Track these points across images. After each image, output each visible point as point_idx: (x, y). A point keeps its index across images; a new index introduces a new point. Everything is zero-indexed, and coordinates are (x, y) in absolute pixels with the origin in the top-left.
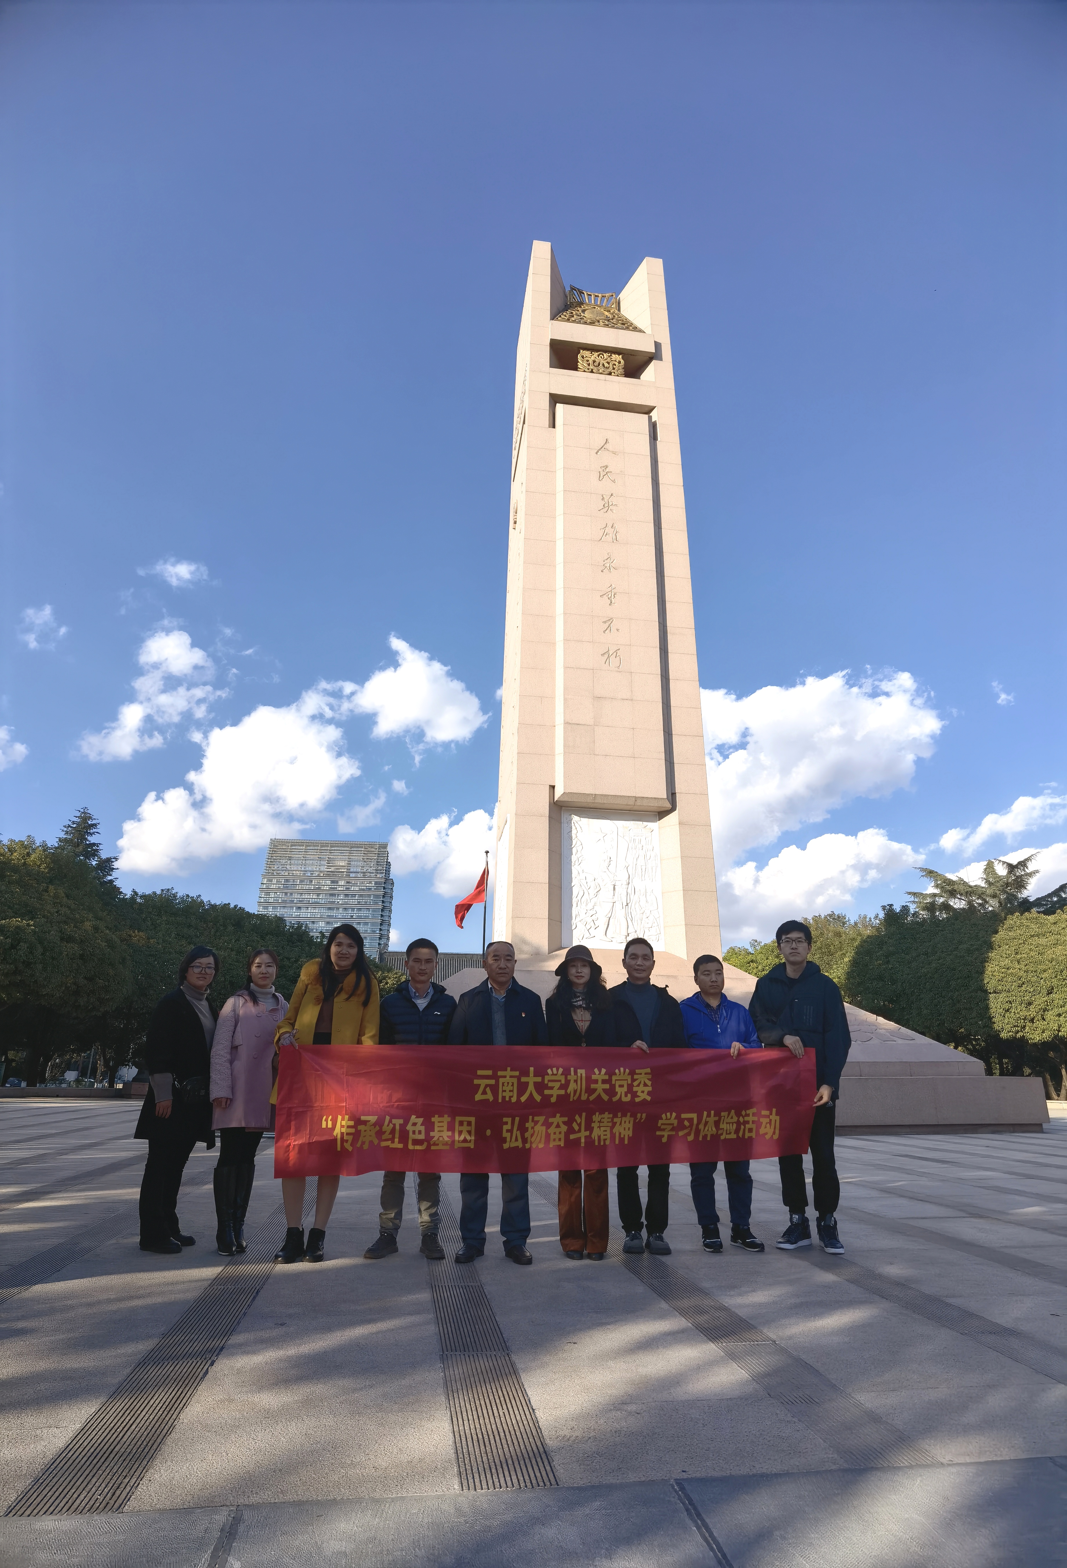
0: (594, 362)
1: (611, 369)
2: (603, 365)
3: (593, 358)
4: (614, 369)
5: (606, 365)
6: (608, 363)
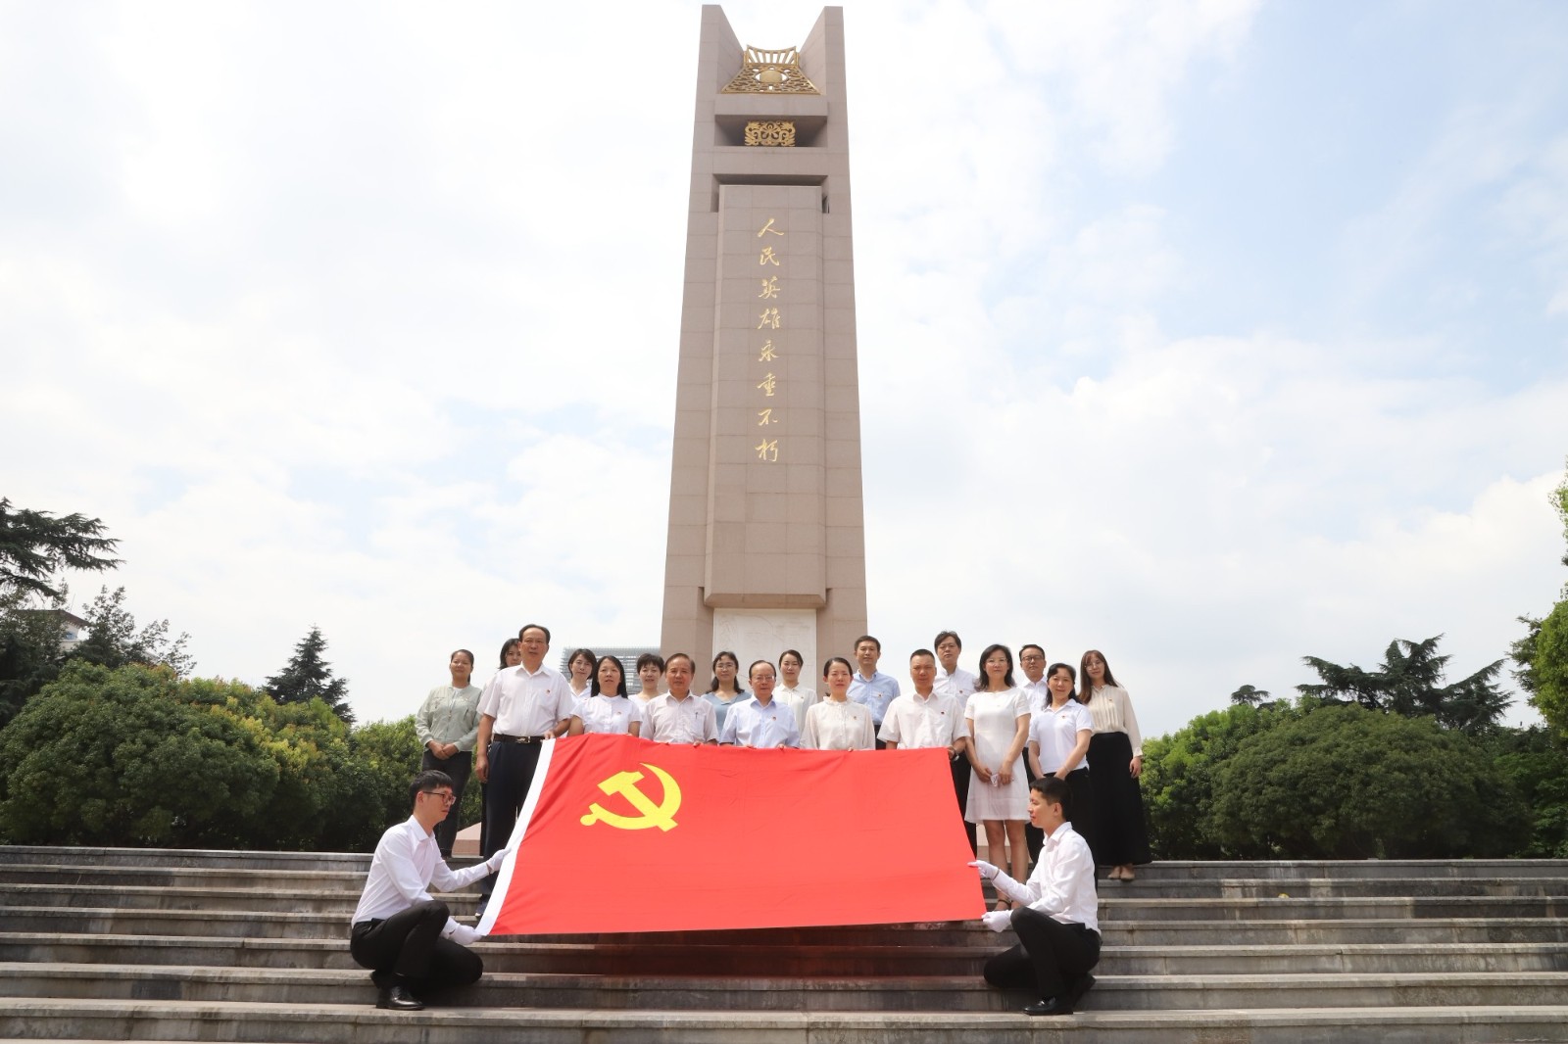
0: (762, 133)
1: (780, 140)
2: (772, 136)
3: (761, 129)
4: (783, 139)
5: (776, 136)
6: (778, 133)
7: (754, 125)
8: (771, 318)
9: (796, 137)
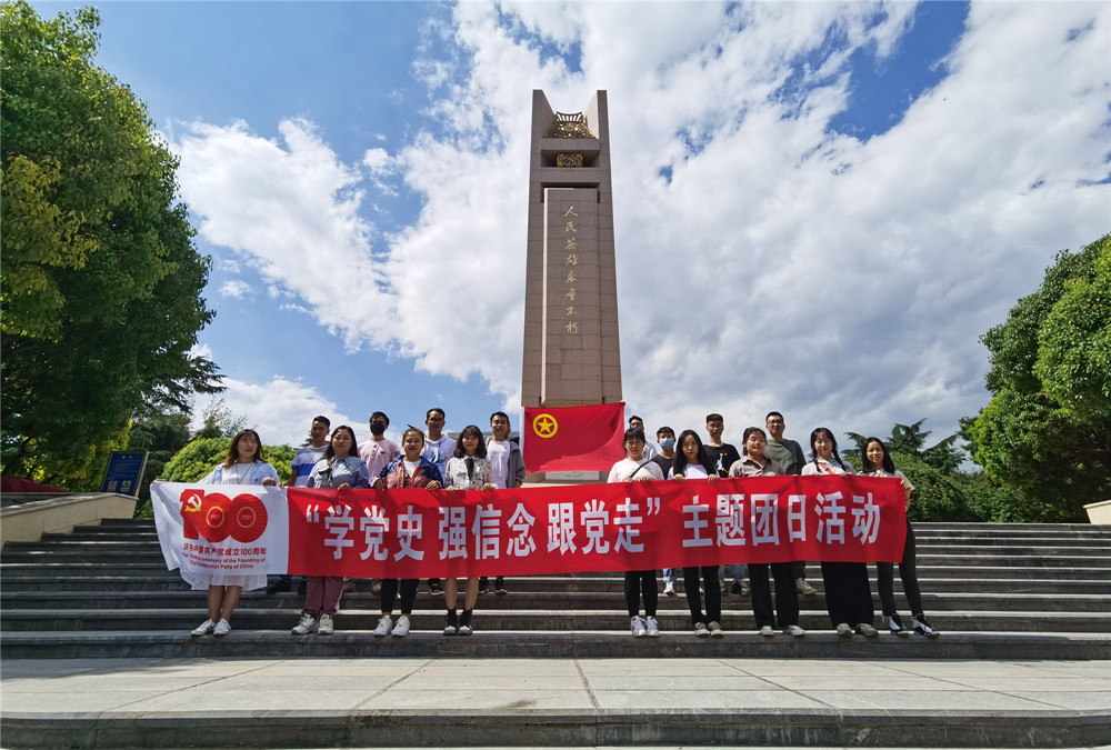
7: (562, 155)
8: (573, 260)
9: (583, 161)
